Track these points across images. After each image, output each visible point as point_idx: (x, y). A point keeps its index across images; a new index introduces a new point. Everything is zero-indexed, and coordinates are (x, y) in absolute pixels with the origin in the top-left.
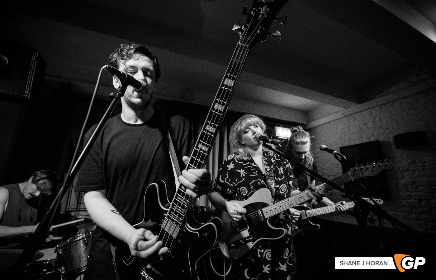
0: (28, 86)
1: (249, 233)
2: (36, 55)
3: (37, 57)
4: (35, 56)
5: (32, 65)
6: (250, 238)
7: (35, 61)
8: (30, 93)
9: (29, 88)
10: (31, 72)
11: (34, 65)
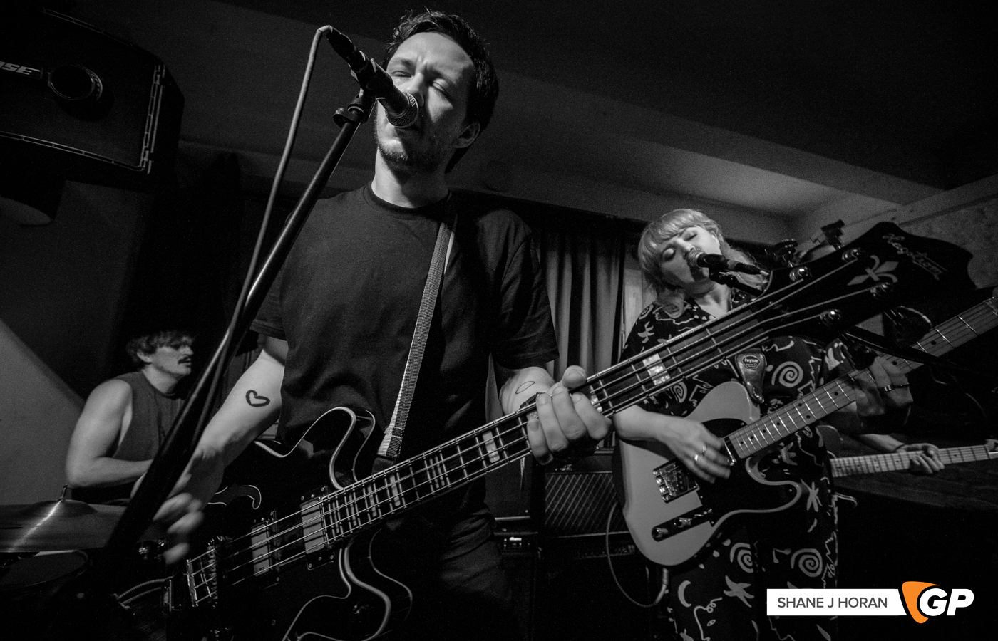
0: (146, 145)
1: (701, 499)
2: (160, 73)
3: (163, 76)
4: (159, 76)
5: (153, 95)
6: (705, 513)
7: (159, 87)
8: (150, 162)
9: (149, 149)
10: (151, 113)
11: (157, 97)
